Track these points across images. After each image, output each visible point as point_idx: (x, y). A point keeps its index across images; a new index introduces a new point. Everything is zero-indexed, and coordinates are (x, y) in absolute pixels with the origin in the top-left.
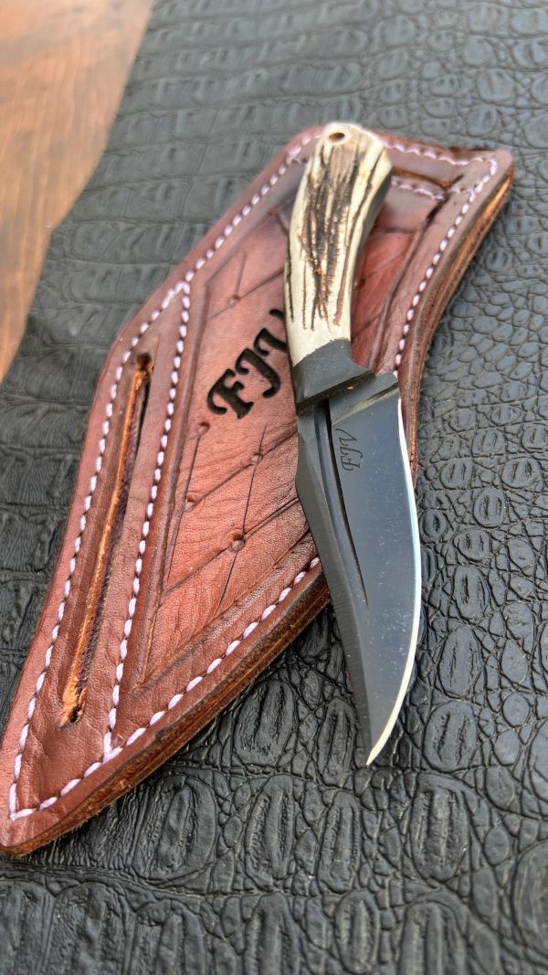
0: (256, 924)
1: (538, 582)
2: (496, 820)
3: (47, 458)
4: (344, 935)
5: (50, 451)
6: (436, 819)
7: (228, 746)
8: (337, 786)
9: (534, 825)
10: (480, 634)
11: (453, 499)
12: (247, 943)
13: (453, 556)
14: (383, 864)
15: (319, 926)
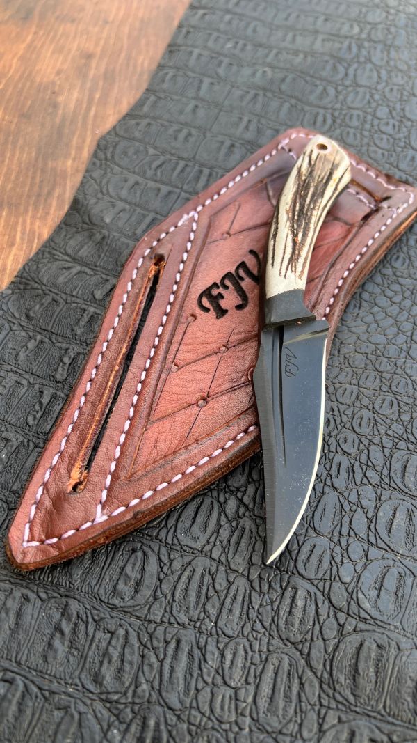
0: (173, 645)
1: (383, 477)
2: (332, 614)
3: (75, 305)
4: (228, 663)
5: (78, 301)
6: (296, 605)
7: (172, 530)
8: (238, 572)
9: (354, 622)
10: (342, 500)
11: (341, 411)
12: (165, 655)
13: (335, 447)
14: (258, 626)
15: (213, 654)
